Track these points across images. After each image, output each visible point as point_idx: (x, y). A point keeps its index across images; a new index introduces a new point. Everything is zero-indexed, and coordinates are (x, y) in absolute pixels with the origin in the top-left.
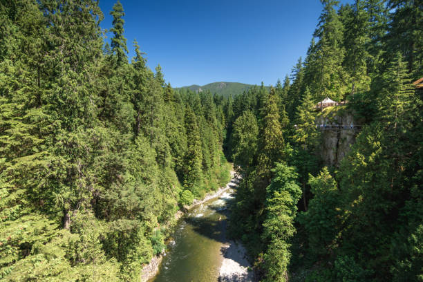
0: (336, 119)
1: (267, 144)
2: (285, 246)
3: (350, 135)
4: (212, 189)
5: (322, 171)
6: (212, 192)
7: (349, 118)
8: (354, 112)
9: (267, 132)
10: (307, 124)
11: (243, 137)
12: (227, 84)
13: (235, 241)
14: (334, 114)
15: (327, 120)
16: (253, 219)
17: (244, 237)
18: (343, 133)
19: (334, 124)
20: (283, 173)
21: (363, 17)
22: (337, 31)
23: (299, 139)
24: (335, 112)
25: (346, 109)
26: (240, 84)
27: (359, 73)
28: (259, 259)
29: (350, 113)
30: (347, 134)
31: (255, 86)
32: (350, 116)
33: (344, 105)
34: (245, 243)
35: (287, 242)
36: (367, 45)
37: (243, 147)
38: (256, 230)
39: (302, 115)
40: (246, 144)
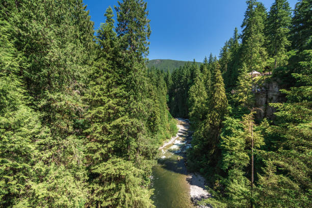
0: (264, 84)
1: (217, 104)
2: (241, 173)
3: (276, 96)
4: (167, 138)
5: (263, 121)
6: (167, 140)
7: (274, 84)
8: (278, 80)
9: (216, 95)
10: (246, 89)
11: (197, 100)
12: (161, 61)
13: (194, 174)
14: (263, 82)
15: (257, 86)
16: (206, 157)
17: (202, 170)
18: (270, 95)
19: (263, 88)
20: (232, 124)
21: (281, 14)
22: (259, 24)
23: (241, 100)
24: (263, 80)
25: (271, 77)
26: (171, 60)
27: (280, 53)
28: (216, 184)
29: (275, 80)
30: (274, 95)
31: (188, 62)
32: (275, 83)
33: (270, 75)
34: (202, 174)
35: (243, 171)
36: (287, 34)
37: (197, 107)
38: (209, 165)
39: (242, 84)
40: (199, 105)
